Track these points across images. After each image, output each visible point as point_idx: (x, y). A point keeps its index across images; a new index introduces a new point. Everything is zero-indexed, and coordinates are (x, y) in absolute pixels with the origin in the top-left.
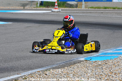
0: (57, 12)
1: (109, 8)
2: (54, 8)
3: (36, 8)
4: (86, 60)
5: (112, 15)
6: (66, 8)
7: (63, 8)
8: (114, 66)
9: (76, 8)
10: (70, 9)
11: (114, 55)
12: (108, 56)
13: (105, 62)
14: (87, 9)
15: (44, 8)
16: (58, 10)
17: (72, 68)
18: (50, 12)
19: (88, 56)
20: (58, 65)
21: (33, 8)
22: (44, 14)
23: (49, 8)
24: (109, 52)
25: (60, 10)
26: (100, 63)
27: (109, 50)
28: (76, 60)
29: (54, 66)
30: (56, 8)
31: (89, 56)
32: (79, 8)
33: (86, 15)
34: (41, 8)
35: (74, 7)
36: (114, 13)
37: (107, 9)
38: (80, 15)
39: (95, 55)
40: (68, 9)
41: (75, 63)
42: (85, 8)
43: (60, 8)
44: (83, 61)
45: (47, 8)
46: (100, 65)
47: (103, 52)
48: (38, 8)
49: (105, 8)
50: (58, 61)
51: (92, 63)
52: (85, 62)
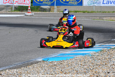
0: (30, 15)
1: (79, 12)
2: (27, 12)
3: (10, 12)
4: (44, 61)
5: (82, 19)
6: (39, 12)
7: (36, 12)
8: (67, 66)
9: (49, 12)
10: (43, 13)
11: (70, 56)
12: (65, 56)
13: (60, 62)
14: (59, 13)
15: (19, 12)
16: (31, 14)
17: (28, 68)
18: (23, 16)
19: (46, 57)
20: (16, 65)
21: (8, 12)
22: (17, 18)
23: (23, 12)
24: (67, 53)
25: (33, 14)
26: (56, 63)
27: (68, 51)
28: (34, 60)
29: (11, 67)
30: (29, 12)
31: (48, 56)
32: (51, 11)
33: (57, 19)
34: (16, 12)
35: (47, 11)
36: (83, 16)
37: (77, 13)
38: (52, 19)
39: (54, 56)
40: (41, 12)
41: (32, 64)
42: (57, 12)
43: (33, 12)
44: (40, 62)
45: (21, 12)
46: (55, 65)
47: (62, 53)
48: (12, 12)
49: (76, 12)
50: (17, 62)
51: (48, 63)
52: (42, 62)
